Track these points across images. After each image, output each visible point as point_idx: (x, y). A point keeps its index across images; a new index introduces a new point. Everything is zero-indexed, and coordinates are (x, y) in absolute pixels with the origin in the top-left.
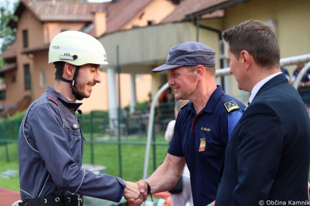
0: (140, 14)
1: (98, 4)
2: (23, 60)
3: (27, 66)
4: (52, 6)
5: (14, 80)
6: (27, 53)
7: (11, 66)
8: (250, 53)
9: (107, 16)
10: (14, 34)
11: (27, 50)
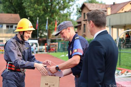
0: (122, 9)
1: (109, 5)
2: (83, 23)
3: (84, 25)
4: (93, 5)
5: (80, 29)
6: (85, 20)
7: (79, 24)
8: (93, 22)
9: (111, 9)
10: (81, 14)
11: (85, 19)
